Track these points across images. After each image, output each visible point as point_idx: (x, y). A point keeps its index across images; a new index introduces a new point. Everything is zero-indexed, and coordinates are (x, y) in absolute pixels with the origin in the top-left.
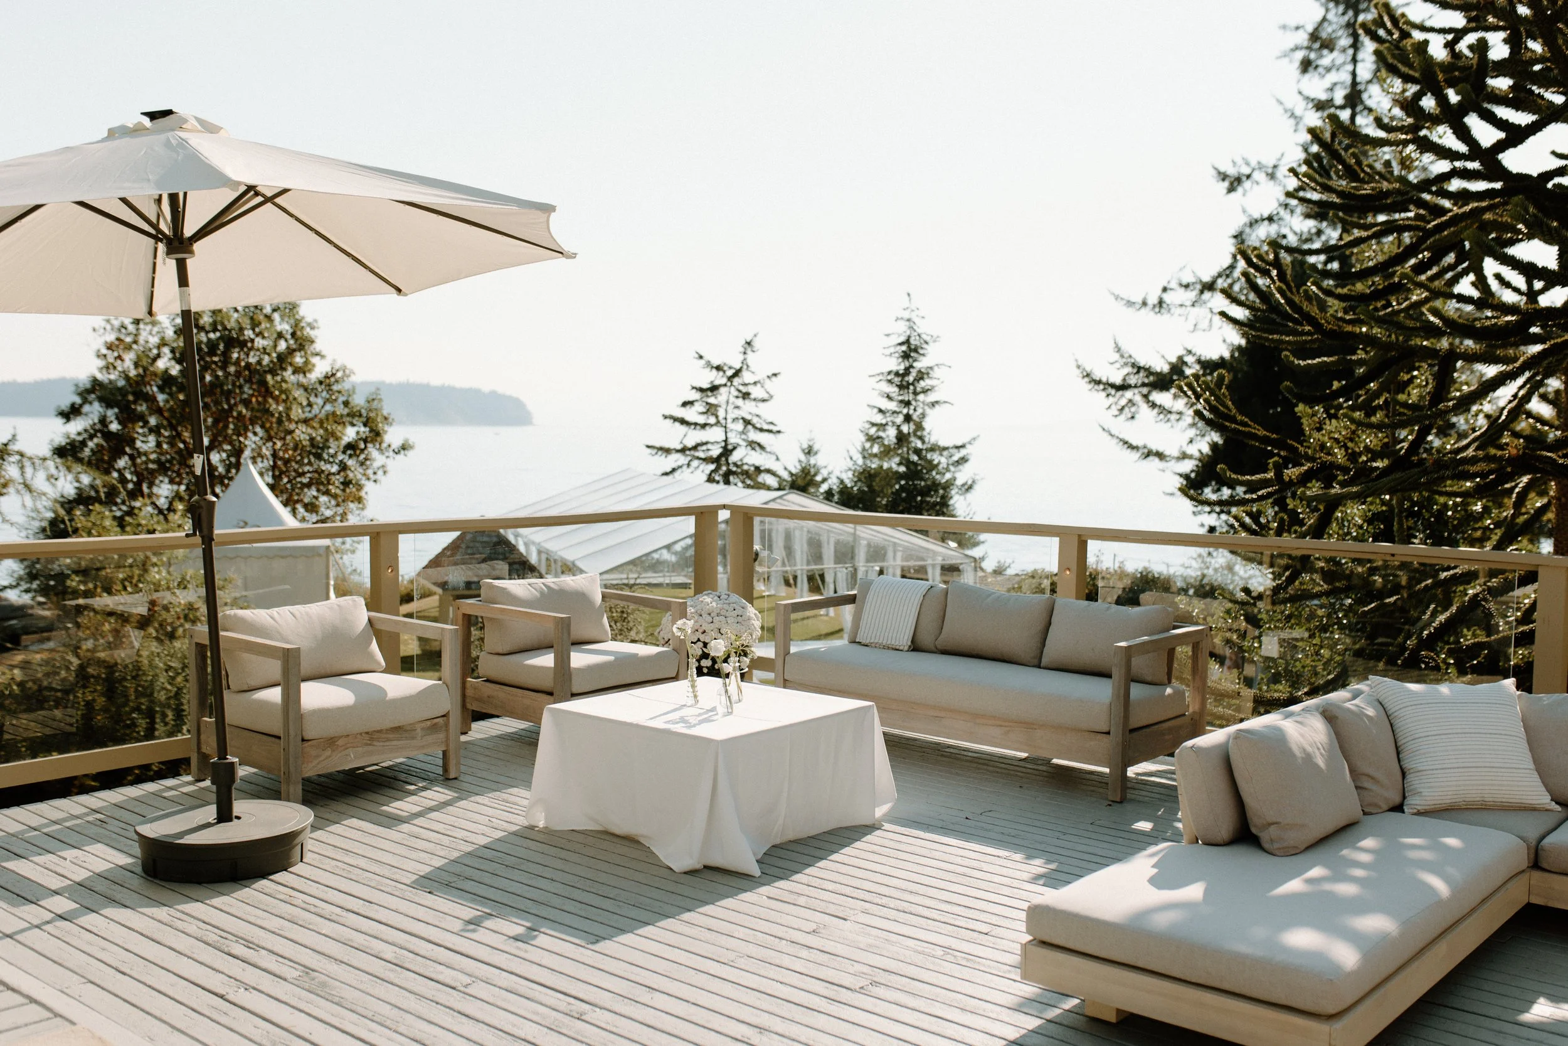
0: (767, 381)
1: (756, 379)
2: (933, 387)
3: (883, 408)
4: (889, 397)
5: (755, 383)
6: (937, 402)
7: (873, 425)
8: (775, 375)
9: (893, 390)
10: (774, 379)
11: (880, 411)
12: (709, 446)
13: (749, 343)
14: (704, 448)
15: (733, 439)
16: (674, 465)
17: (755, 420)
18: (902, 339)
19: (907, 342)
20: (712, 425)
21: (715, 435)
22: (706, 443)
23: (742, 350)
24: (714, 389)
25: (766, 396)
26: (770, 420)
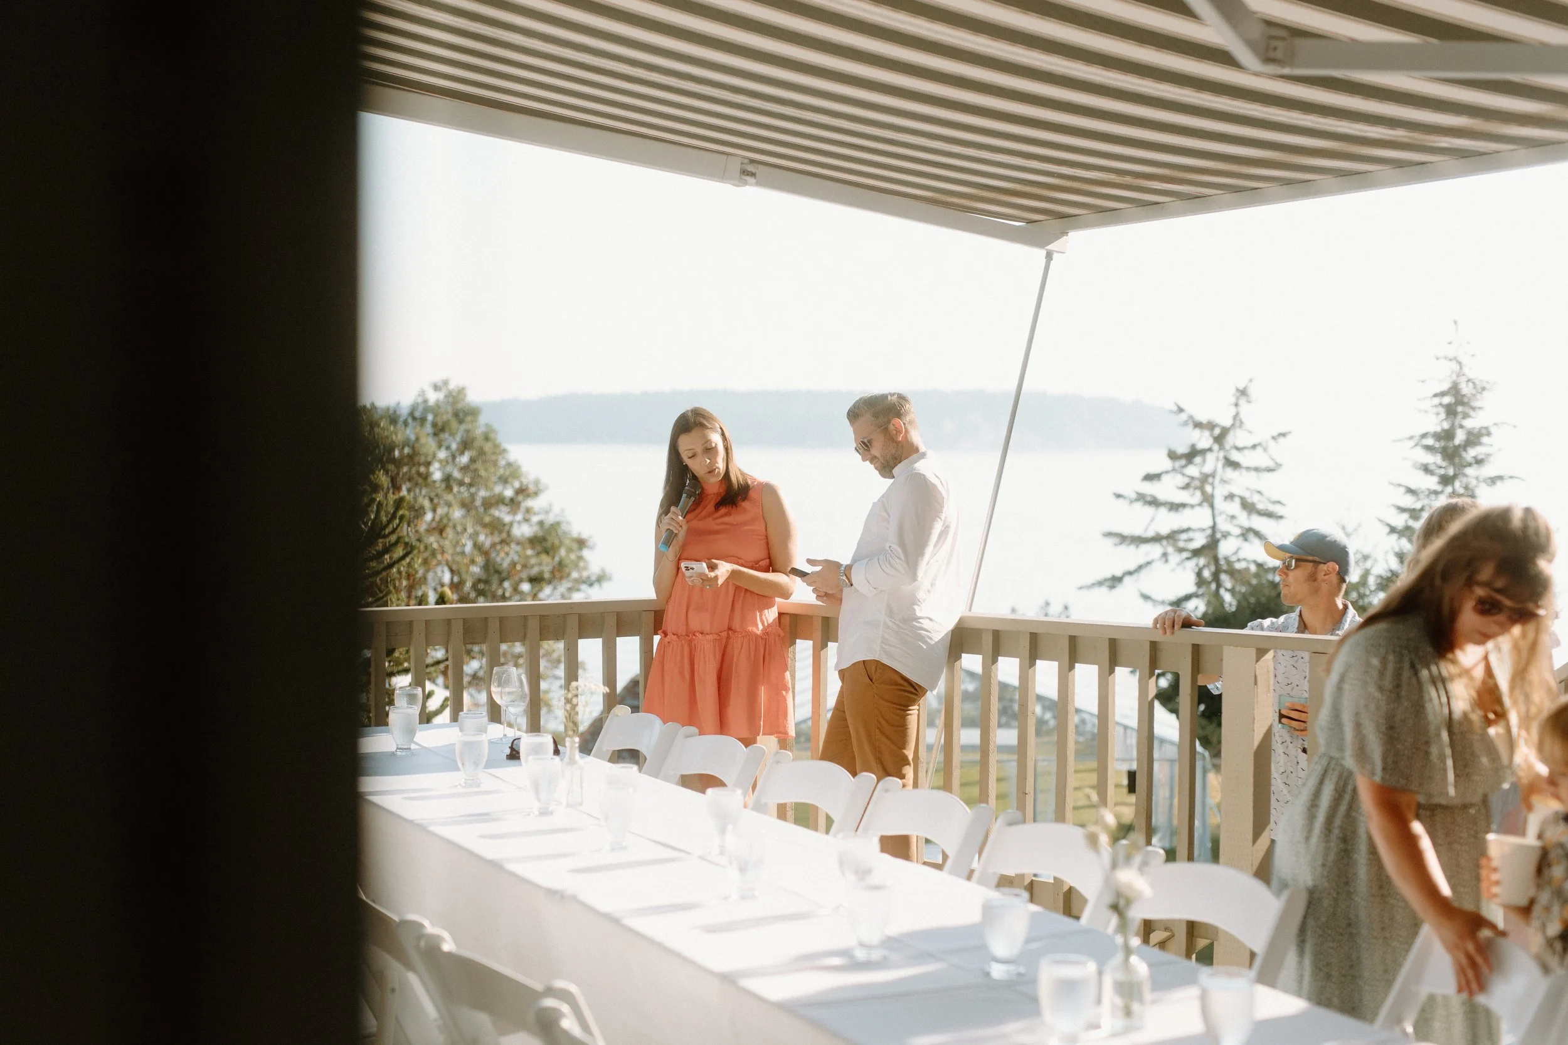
0: (1272, 443)
1: (1256, 442)
2: (1488, 455)
3: (1413, 487)
4: (1426, 469)
5: (1254, 447)
6: (1501, 478)
7: (1402, 510)
8: (1283, 435)
9: (1434, 459)
10: (1281, 440)
11: (1410, 491)
12: (1191, 534)
13: (1243, 393)
14: (1184, 536)
15: (1223, 525)
16: (1142, 561)
17: (1255, 499)
18: (1445, 386)
19: (1455, 390)
20: (1192, 506)
21: (1198, 519)
22: (1188, 530)
23: (1233, 400)
24: (1192, 454)
25: (1271, 464)
26: (1275, 499)
